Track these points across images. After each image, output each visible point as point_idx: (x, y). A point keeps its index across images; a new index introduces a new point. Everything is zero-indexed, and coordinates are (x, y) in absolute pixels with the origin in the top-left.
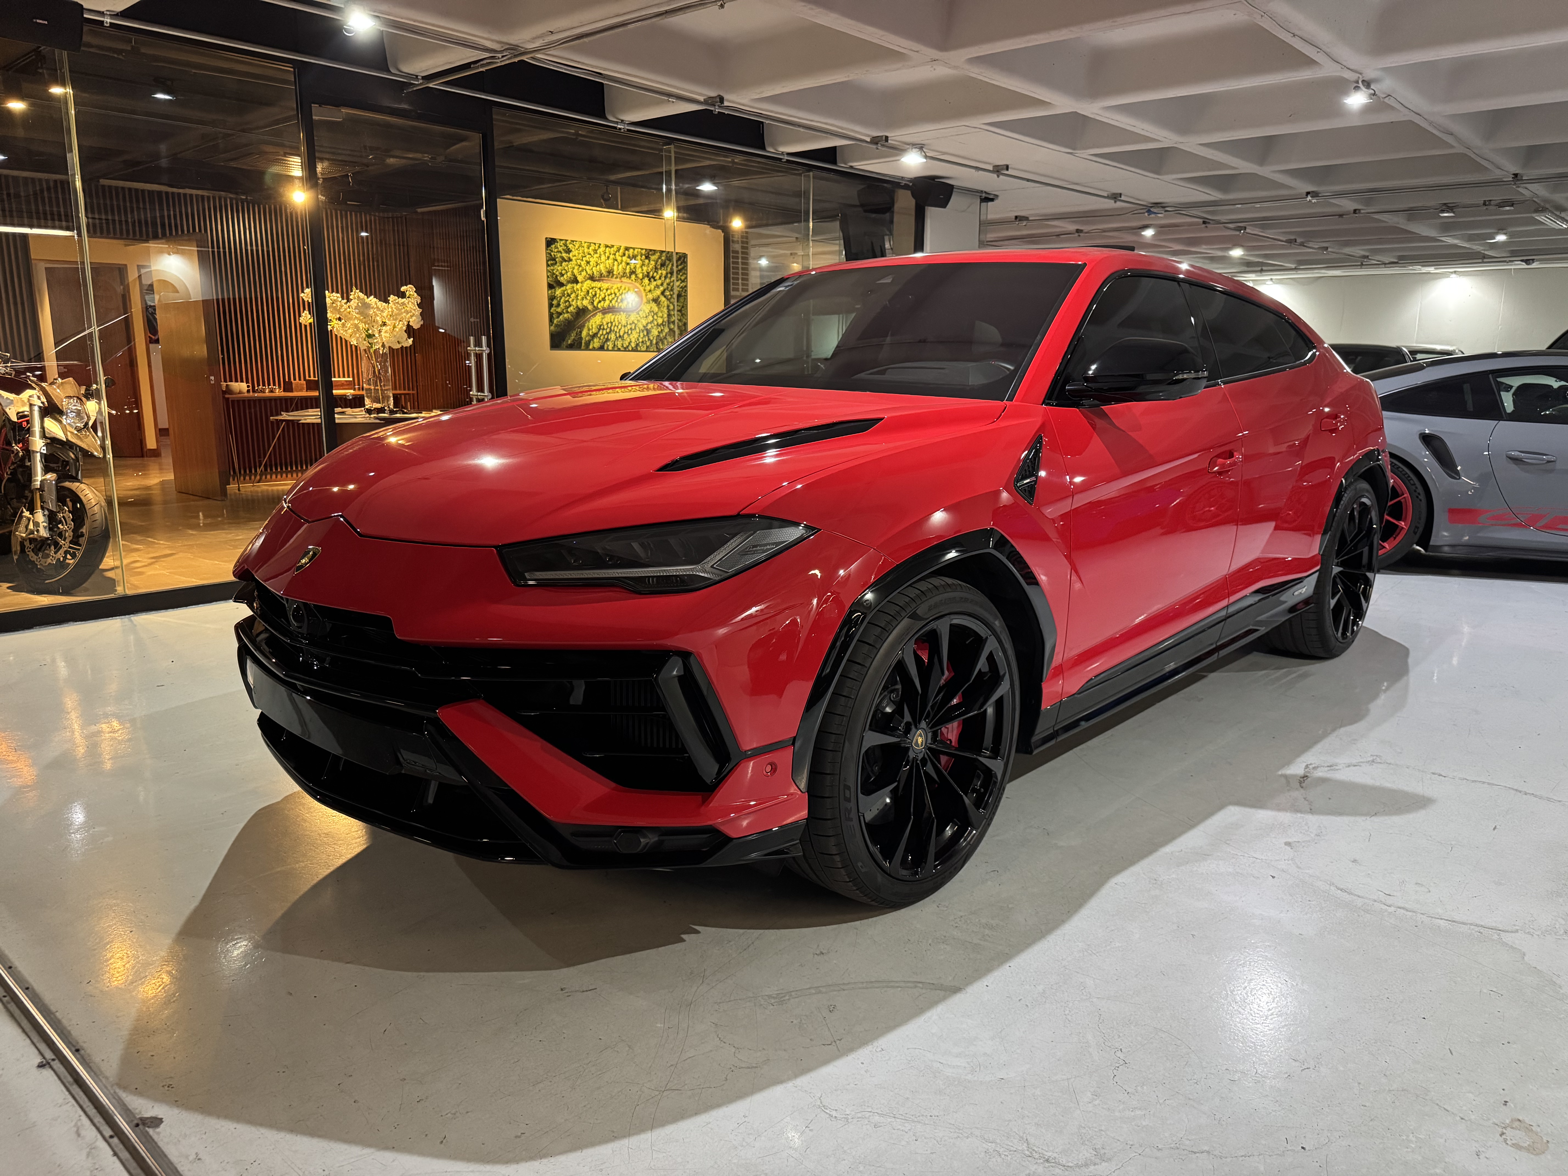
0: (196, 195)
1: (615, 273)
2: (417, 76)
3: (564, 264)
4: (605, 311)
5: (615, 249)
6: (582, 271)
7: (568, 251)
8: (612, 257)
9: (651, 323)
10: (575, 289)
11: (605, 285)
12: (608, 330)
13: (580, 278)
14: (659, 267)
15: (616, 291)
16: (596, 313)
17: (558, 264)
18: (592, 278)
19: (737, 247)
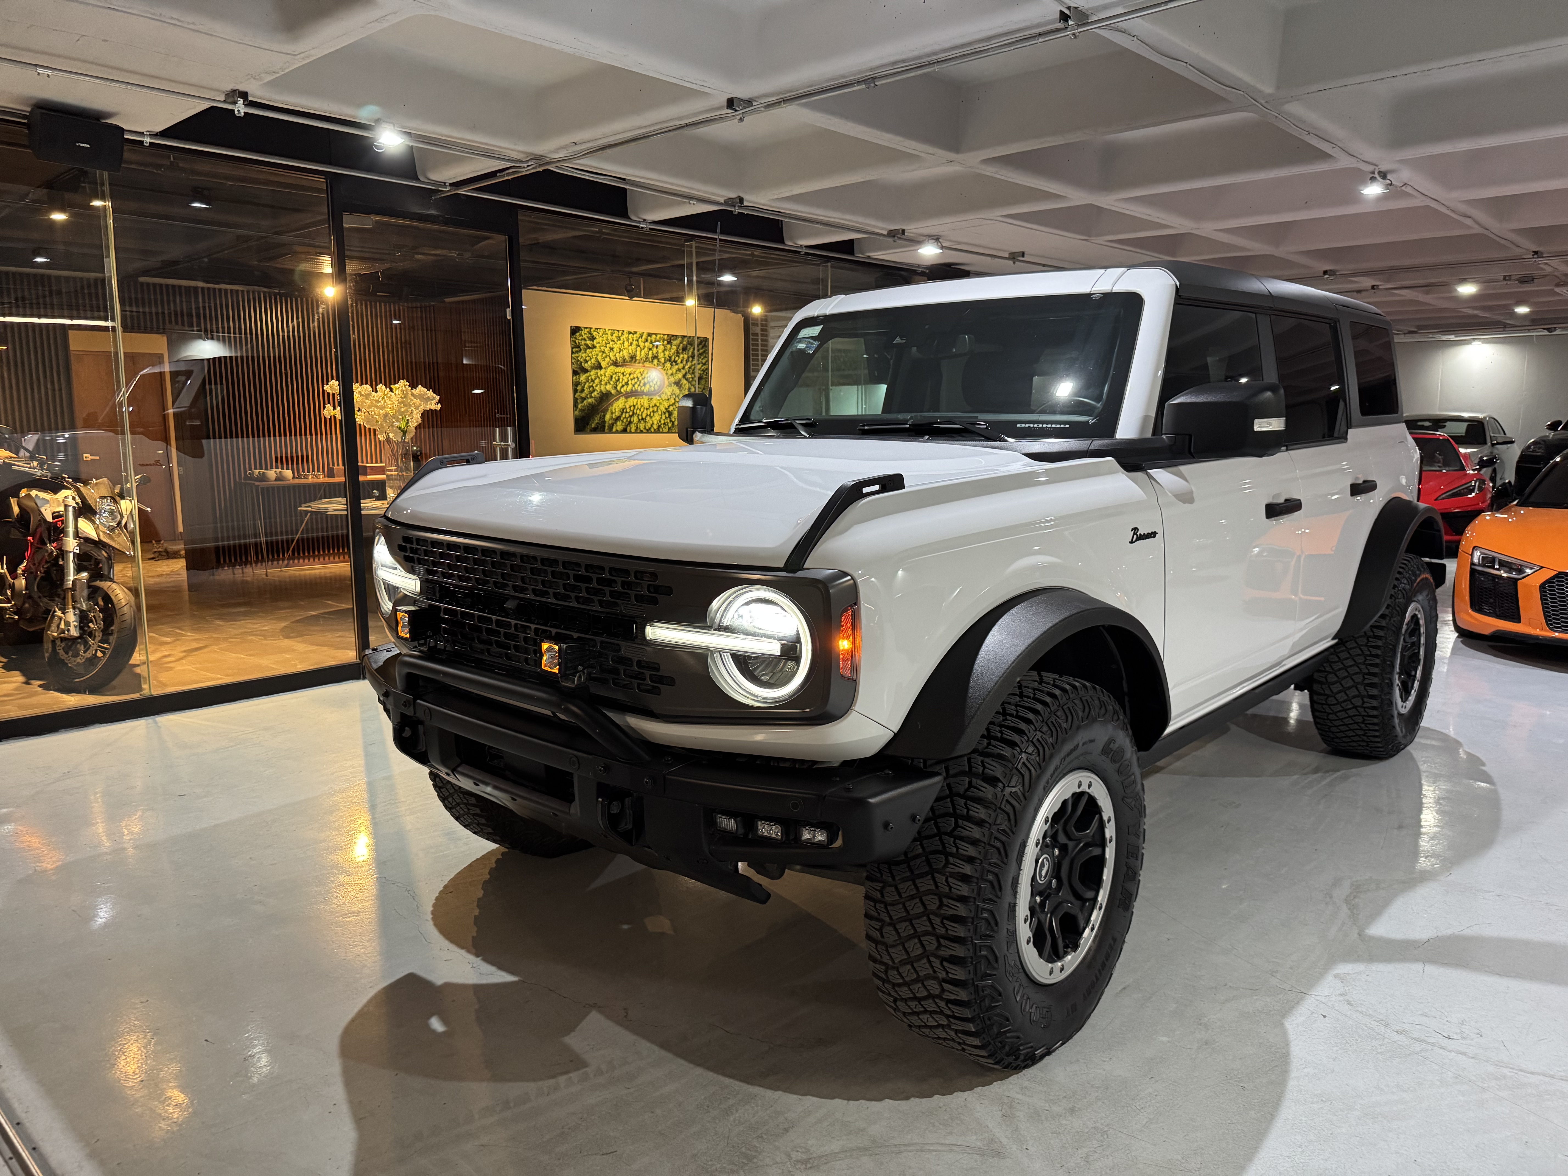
0: (231, 291)
1: (637, 358)
2: (445, 183)
3: (588, 351)
4: (628, 395)
5: (638, 335)
6: (606, 357)
7: (592, 338)
8: (635, 343)
9: (672, 405)
10: (599, 374)
11: (628, 370)
12: (631, 413)
13: (603, 364)
14: (681, 351)
15: (639, 375)
16: (619, 398)
17: (582, 351)
18: (615, 364)
19: (758, 330)
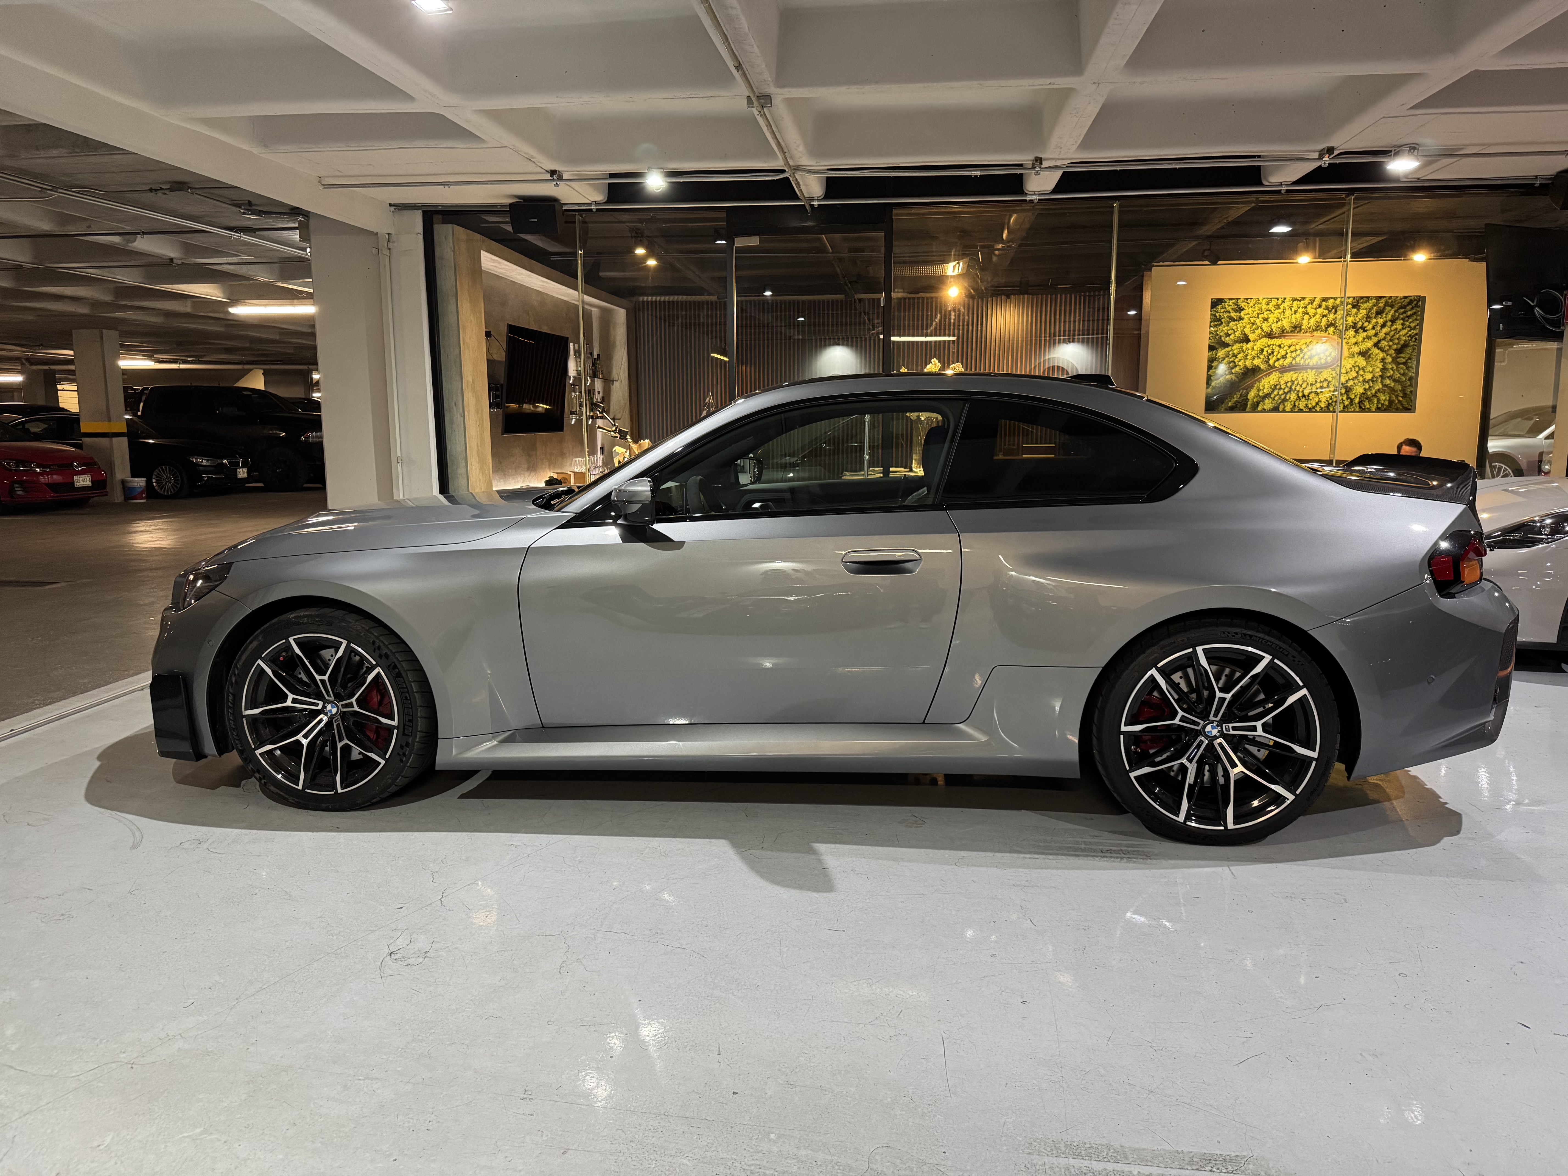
1: (1303, 327)
2: (813, 198)
3: (1232, 324)
5: (1306, 301)
6: (1257, 329)
7: (1240, 309)
8: (1301, 310)
9: (1353, 379)
10: (1244, 348)
11: (1286, 342)
12: (1286, 390)
13: (1252, 337)
14: (1374, 315)
16: (1271, 373)
17: (1224, 324)
18: (1270, 335)
